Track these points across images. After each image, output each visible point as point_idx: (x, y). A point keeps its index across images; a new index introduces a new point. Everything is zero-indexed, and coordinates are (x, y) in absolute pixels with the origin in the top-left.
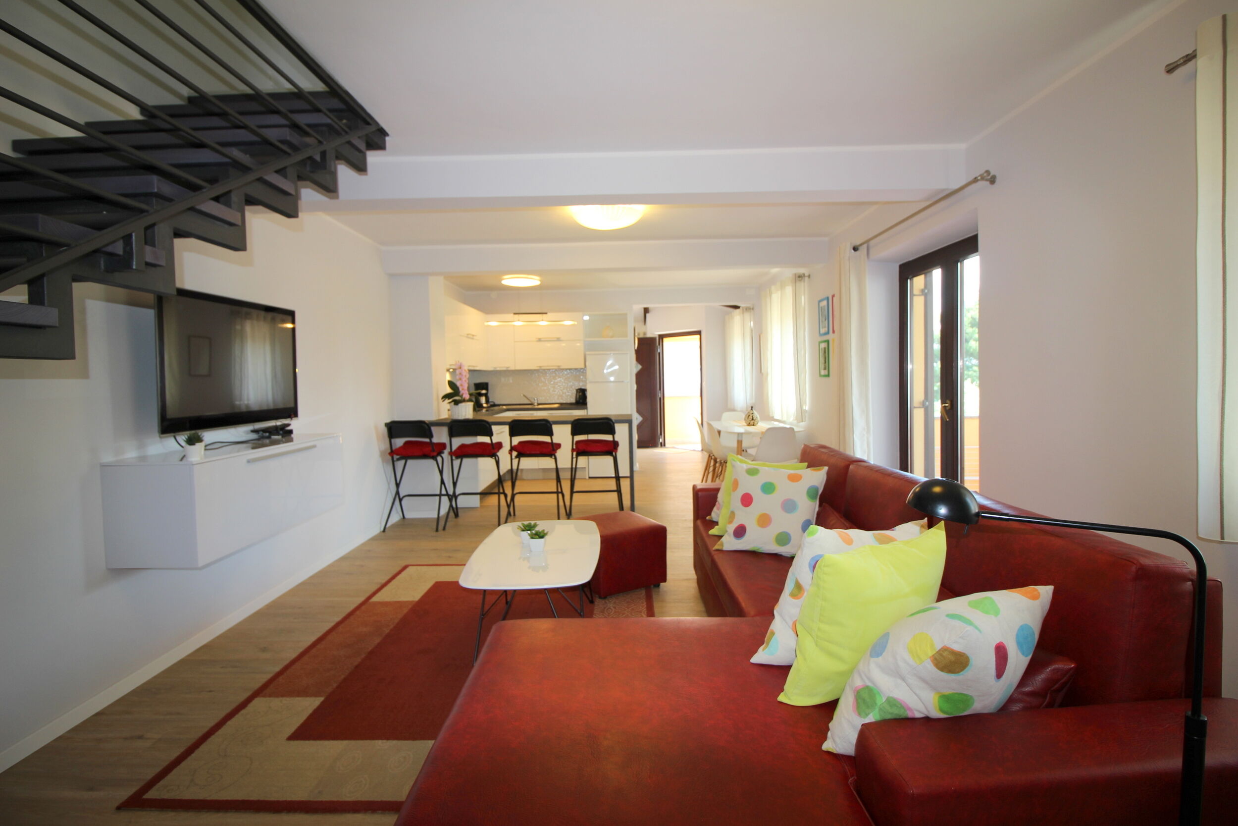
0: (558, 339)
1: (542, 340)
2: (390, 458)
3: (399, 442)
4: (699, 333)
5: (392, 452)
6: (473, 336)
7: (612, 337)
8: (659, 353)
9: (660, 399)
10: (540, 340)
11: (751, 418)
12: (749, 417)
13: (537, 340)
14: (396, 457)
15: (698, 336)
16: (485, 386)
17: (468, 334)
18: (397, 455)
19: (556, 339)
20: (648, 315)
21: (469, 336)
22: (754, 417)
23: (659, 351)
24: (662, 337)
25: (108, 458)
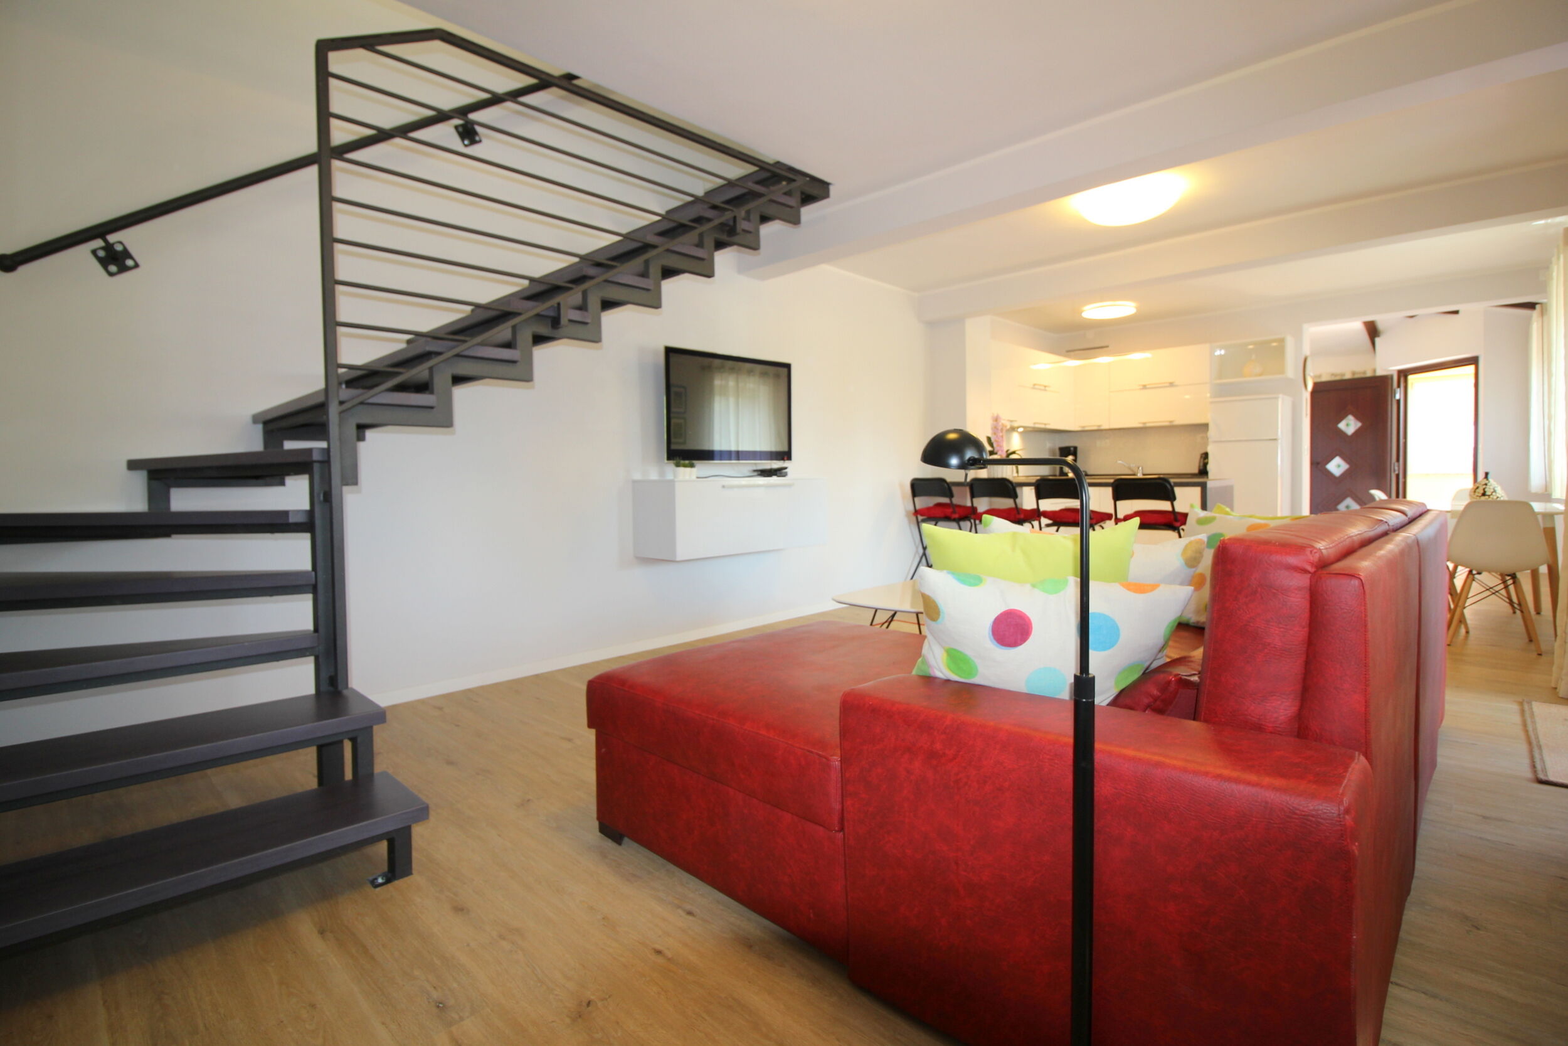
0: (1171, 385)
1: (1148, 386)
2: (914, 518)
3: (923, 502)
4: (1474, 361)
5: (917, 512)
6: (1045, 387)
7: (1261, 374)
8: (1398, 401)
9: (1398, 476)
10: (1144, 387)
11: (1482, 492)
12: (1477, 490)
13: (1141, 387)
14: (920, 518)
15: (1472, 368)
16: (1072, 451)
17: (1035, 385)
18: (922, 515)
19: (1168, 385)
20: (1377, 340)
21: (1036, 387)
22: (1486, 490)
23: (1397, 397)
24: (1404, 374)
25: (637, 476)
